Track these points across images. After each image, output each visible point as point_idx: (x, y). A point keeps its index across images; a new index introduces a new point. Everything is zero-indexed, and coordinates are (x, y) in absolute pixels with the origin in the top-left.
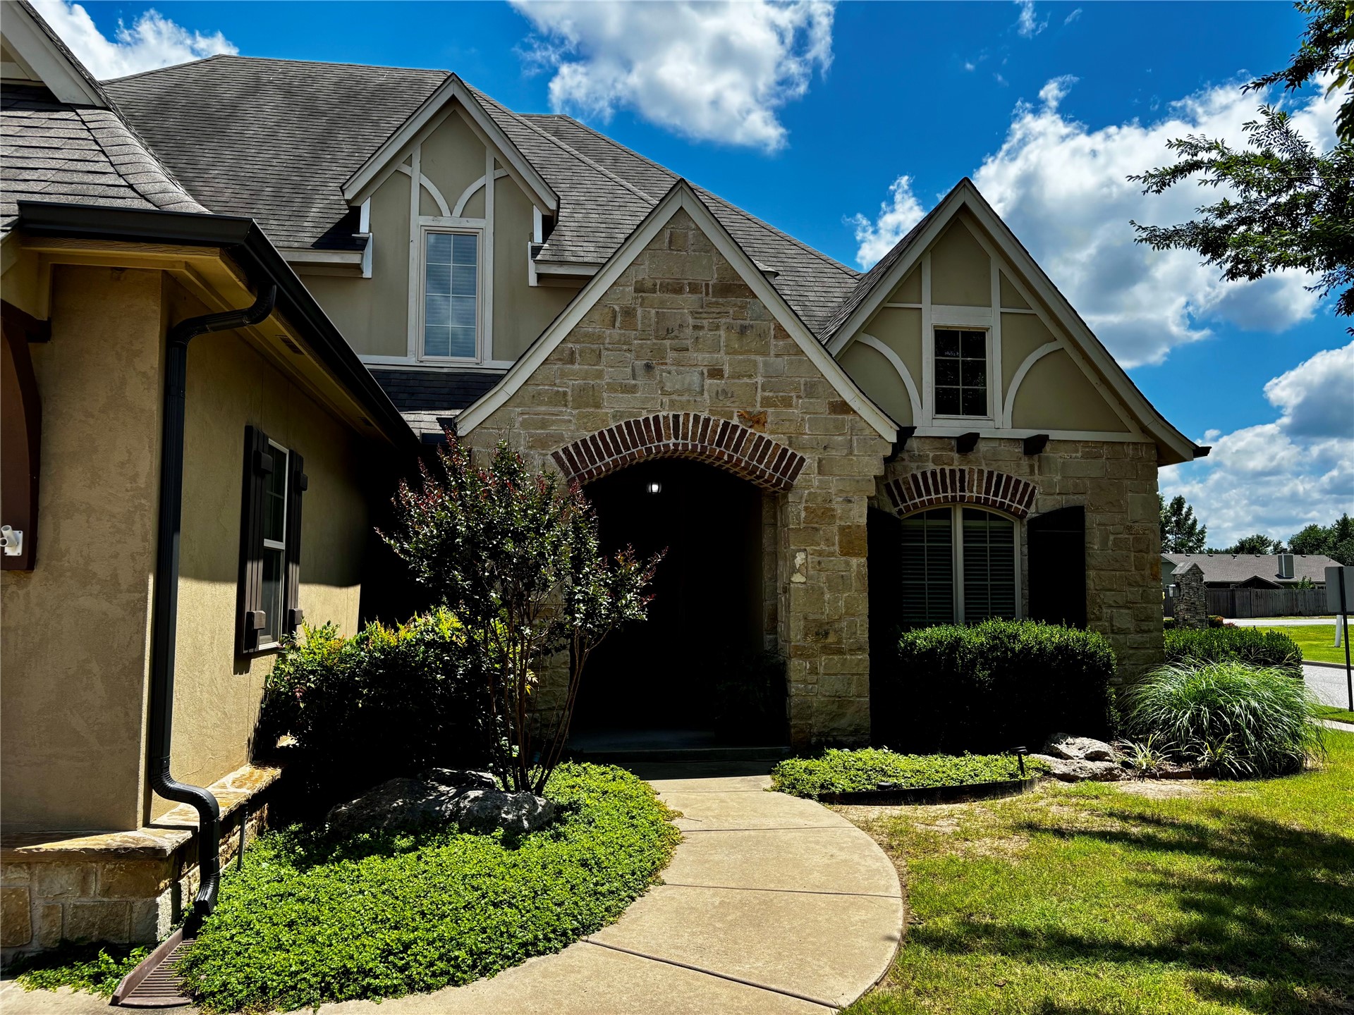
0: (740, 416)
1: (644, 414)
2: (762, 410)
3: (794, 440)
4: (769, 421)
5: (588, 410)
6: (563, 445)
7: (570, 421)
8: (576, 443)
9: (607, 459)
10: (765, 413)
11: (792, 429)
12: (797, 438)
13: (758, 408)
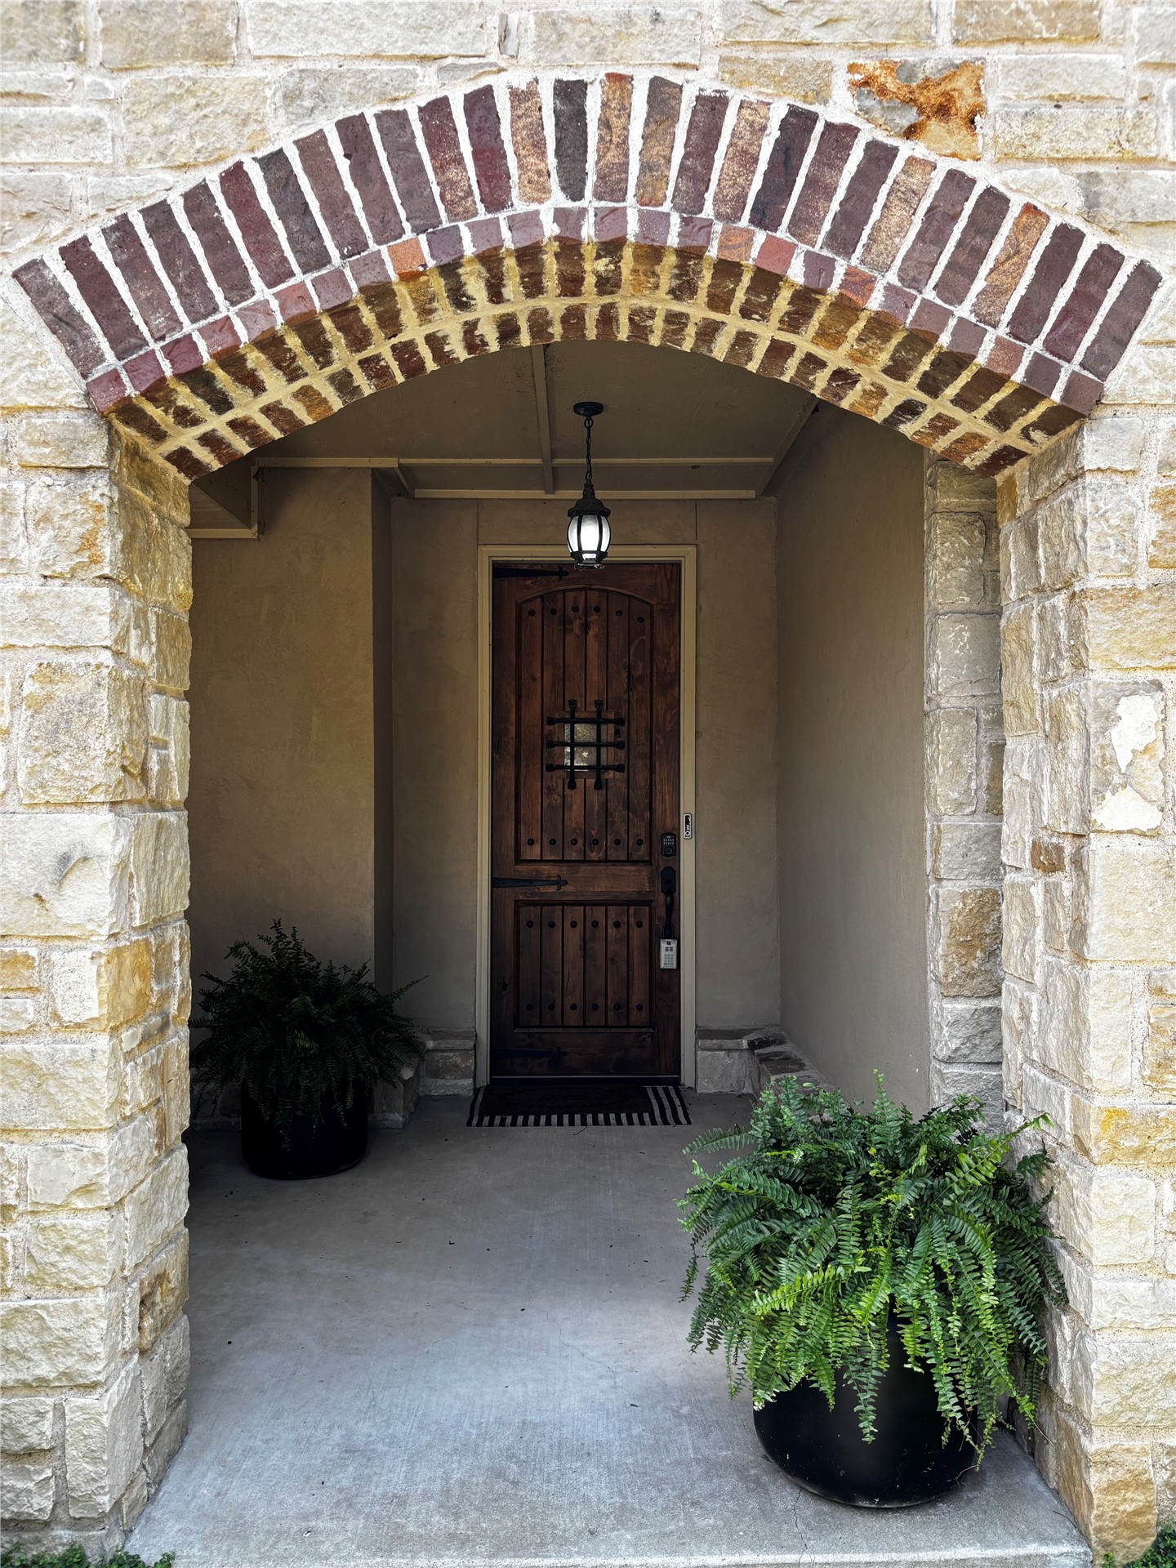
0: (865, 85)
1: (427, 87)
2: (959, 55)
3: (1109, 189)
4: (993, 103)
5: (174, 70)
6: (62, 233)
7: (96, 125)
8: (124, 224)
9: (262, 291)
10: (974, 70)
11: (1098, 143)
12: (1124, 180)
13: (944, 51)
